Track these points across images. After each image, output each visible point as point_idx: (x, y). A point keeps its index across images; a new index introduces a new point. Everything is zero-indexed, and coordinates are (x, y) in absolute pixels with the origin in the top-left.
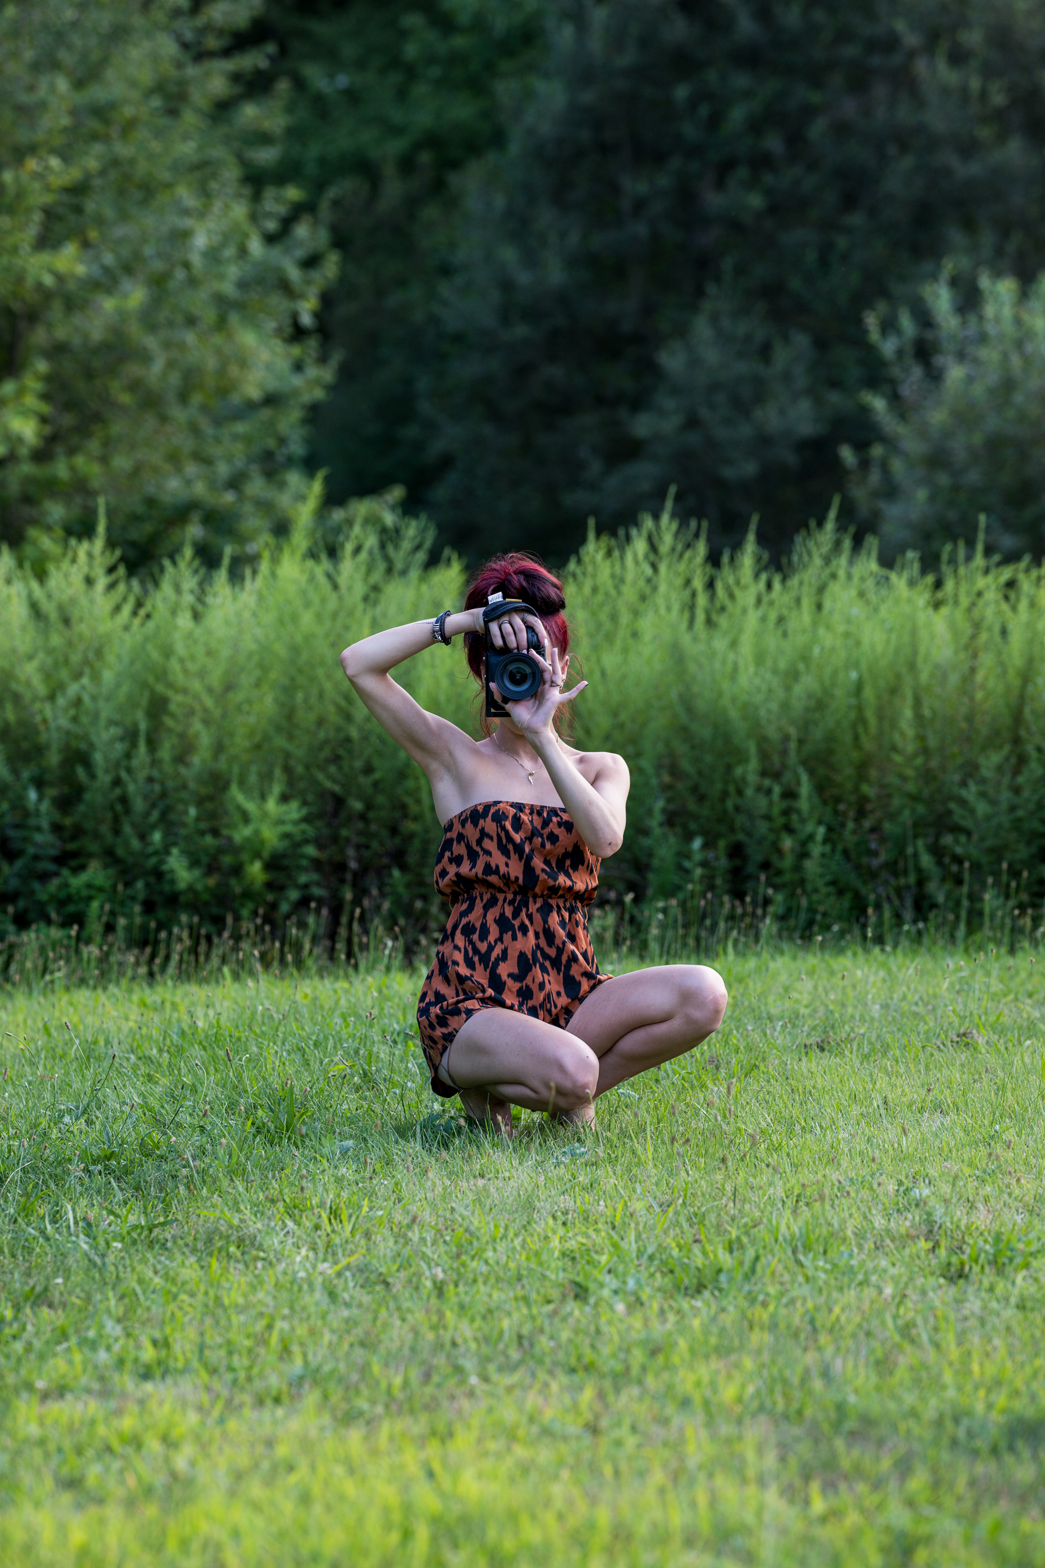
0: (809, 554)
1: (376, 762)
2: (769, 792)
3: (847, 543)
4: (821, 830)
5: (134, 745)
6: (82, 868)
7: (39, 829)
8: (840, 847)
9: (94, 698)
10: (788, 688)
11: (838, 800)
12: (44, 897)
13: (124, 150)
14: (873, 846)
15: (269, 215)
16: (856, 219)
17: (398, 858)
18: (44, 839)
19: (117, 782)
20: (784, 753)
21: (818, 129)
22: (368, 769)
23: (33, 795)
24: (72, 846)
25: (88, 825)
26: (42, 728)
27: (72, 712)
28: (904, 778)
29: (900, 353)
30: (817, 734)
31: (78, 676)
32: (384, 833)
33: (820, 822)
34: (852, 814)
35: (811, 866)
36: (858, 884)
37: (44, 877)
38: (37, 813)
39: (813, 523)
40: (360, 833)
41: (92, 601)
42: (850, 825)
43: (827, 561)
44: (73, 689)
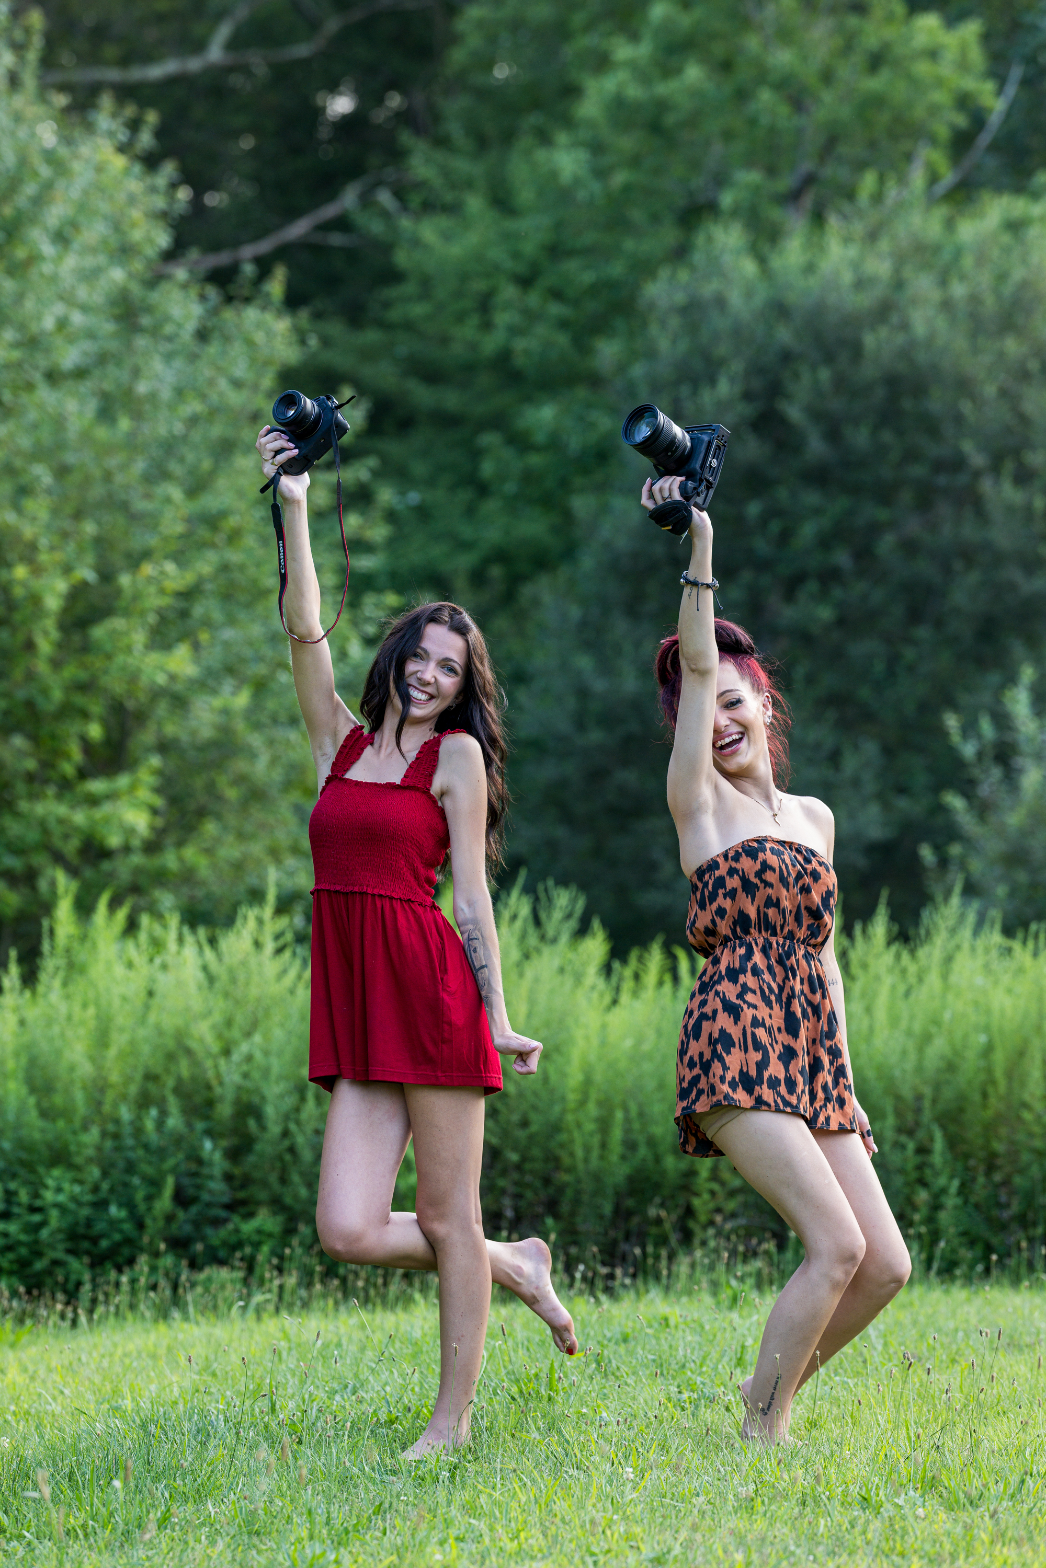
0: (935, 925)
1: (534, 1117)
2: (903, 1147)
3: (971, 918)
4: (956, 1183)
5: (303, 1099)
6: (250, 1215)
7: (211, 1177)
8: (973, 1199)
9: (266, 1053)
10: (921, 1050)
11: (967, 1156)
12: (215, 1242)
13: (234, 557)
14: (1003, 1198)
15: (368, 620)
16: (923, 632)
17: (552, 1207)
18: (217, 1188)
19: (286, 1133)
20: (918, 1111)
21: (887, 544)
22: (525, 1124)
23: (208, 1145)
24: (241, 1195)
25: (257, 1175)
26: (214, 1083)
27: (245, 1068)
28: (1031, 1135)
29: (980, 755)
30: (948, 1094)
31: (248, 1034)
32: (538, 1183)
33: (952, 1177)
34: (982, 1168)
35: (944, 1217)
37: (217, 1222)
38: (210, 1164)
39: (939, 898)
40: (516, 1184)
41: (260, 965)
42: (981, 1180)
43: (953, 931)
44: (244, 1048)
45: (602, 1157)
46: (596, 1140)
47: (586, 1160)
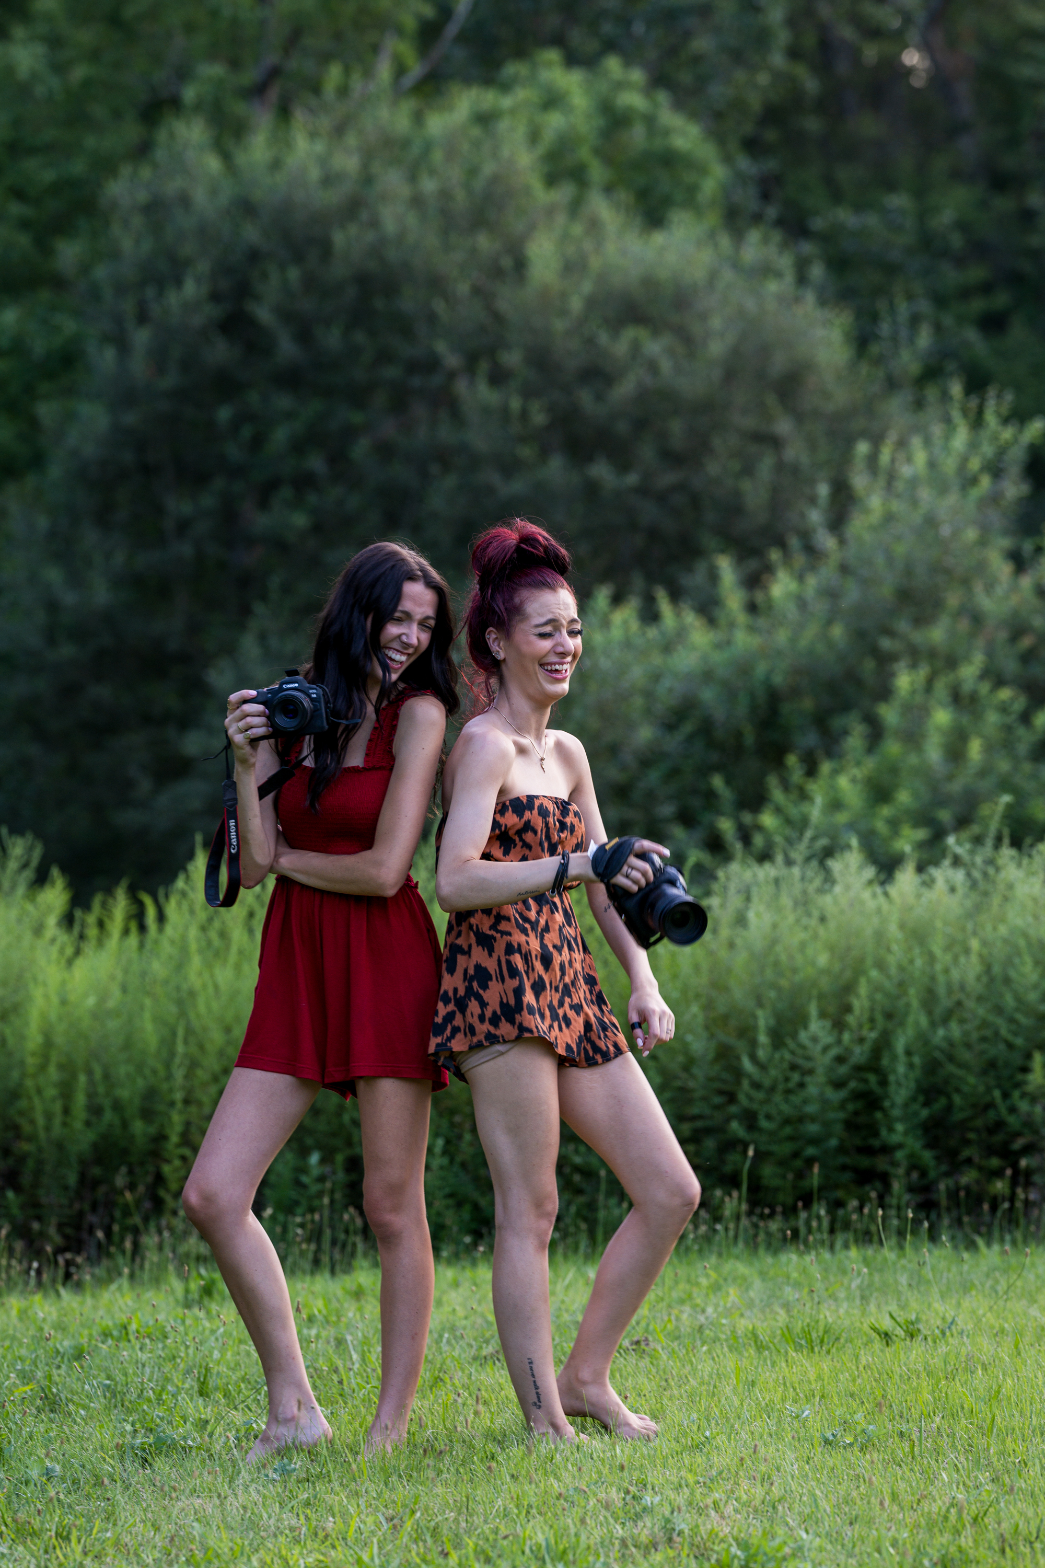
4: (440, 1142)
8: (459, 1159)
17: (12, 1179)
21: (361, 449)
36: (476, 1196)
42: (468, 1137)
45: (65, 1124)
46: (58, 1107)
47: (48, 1129)
